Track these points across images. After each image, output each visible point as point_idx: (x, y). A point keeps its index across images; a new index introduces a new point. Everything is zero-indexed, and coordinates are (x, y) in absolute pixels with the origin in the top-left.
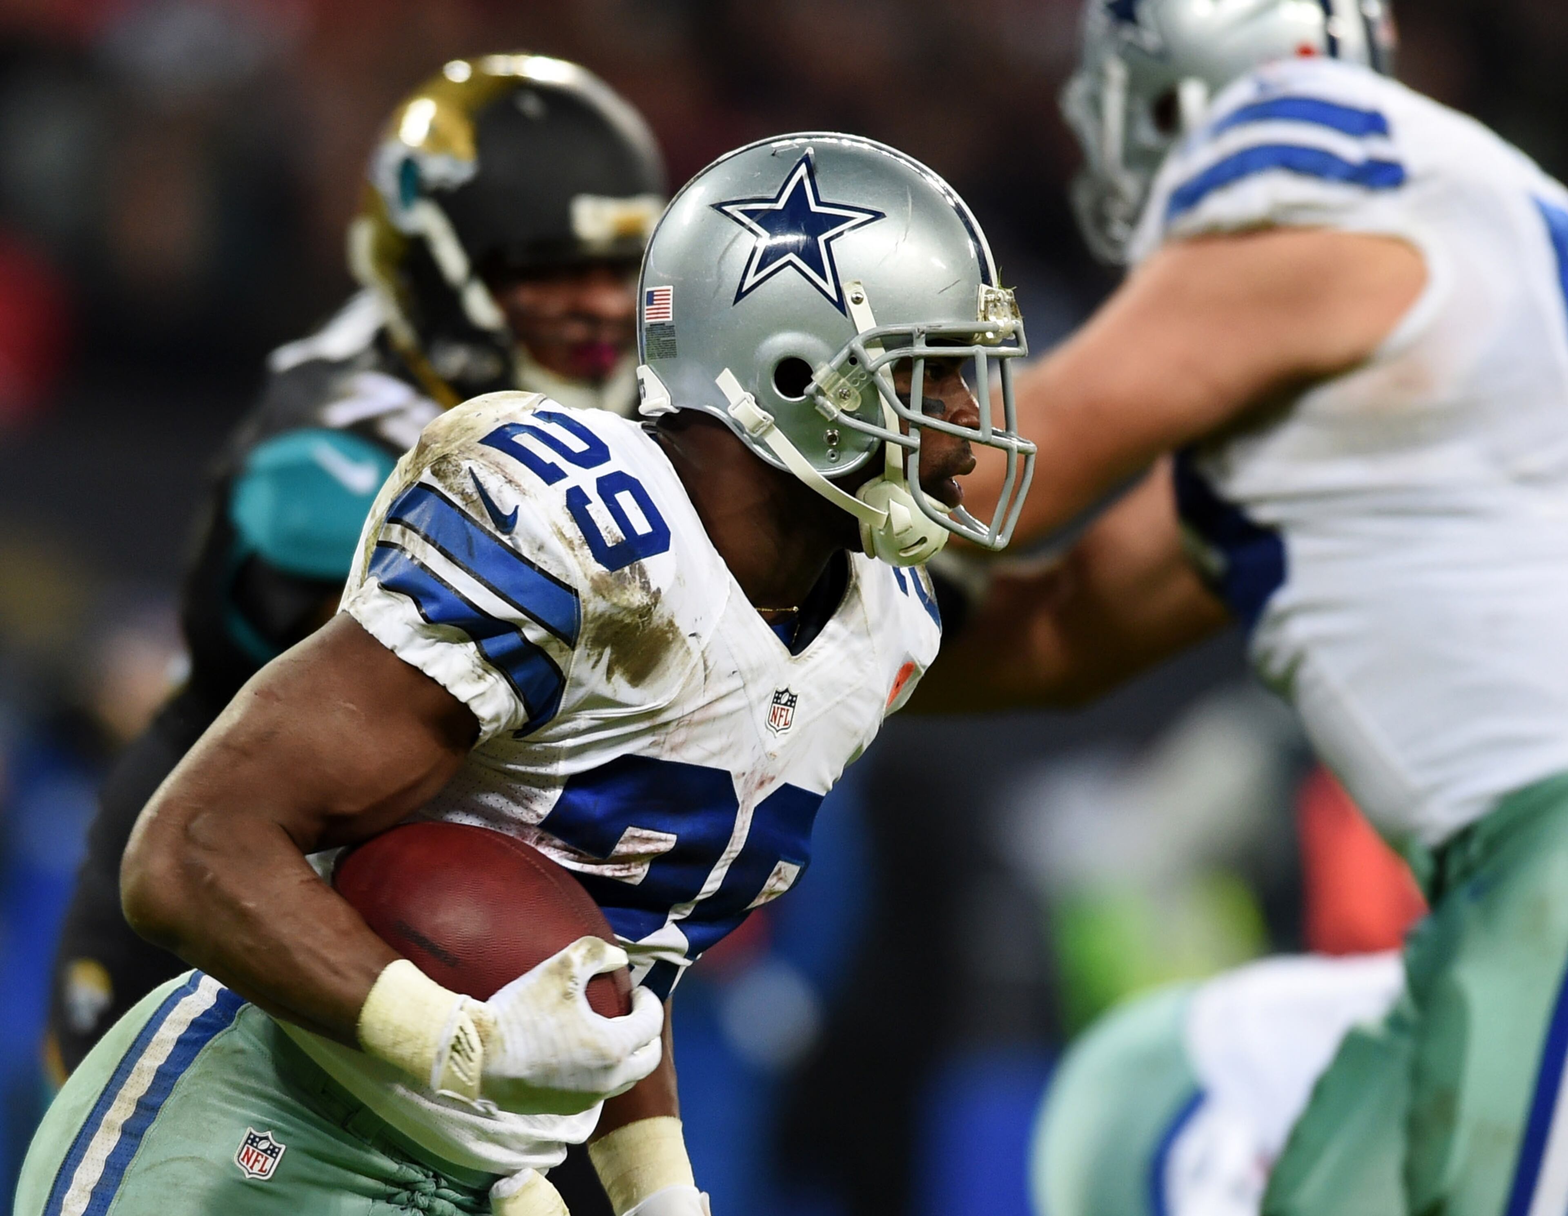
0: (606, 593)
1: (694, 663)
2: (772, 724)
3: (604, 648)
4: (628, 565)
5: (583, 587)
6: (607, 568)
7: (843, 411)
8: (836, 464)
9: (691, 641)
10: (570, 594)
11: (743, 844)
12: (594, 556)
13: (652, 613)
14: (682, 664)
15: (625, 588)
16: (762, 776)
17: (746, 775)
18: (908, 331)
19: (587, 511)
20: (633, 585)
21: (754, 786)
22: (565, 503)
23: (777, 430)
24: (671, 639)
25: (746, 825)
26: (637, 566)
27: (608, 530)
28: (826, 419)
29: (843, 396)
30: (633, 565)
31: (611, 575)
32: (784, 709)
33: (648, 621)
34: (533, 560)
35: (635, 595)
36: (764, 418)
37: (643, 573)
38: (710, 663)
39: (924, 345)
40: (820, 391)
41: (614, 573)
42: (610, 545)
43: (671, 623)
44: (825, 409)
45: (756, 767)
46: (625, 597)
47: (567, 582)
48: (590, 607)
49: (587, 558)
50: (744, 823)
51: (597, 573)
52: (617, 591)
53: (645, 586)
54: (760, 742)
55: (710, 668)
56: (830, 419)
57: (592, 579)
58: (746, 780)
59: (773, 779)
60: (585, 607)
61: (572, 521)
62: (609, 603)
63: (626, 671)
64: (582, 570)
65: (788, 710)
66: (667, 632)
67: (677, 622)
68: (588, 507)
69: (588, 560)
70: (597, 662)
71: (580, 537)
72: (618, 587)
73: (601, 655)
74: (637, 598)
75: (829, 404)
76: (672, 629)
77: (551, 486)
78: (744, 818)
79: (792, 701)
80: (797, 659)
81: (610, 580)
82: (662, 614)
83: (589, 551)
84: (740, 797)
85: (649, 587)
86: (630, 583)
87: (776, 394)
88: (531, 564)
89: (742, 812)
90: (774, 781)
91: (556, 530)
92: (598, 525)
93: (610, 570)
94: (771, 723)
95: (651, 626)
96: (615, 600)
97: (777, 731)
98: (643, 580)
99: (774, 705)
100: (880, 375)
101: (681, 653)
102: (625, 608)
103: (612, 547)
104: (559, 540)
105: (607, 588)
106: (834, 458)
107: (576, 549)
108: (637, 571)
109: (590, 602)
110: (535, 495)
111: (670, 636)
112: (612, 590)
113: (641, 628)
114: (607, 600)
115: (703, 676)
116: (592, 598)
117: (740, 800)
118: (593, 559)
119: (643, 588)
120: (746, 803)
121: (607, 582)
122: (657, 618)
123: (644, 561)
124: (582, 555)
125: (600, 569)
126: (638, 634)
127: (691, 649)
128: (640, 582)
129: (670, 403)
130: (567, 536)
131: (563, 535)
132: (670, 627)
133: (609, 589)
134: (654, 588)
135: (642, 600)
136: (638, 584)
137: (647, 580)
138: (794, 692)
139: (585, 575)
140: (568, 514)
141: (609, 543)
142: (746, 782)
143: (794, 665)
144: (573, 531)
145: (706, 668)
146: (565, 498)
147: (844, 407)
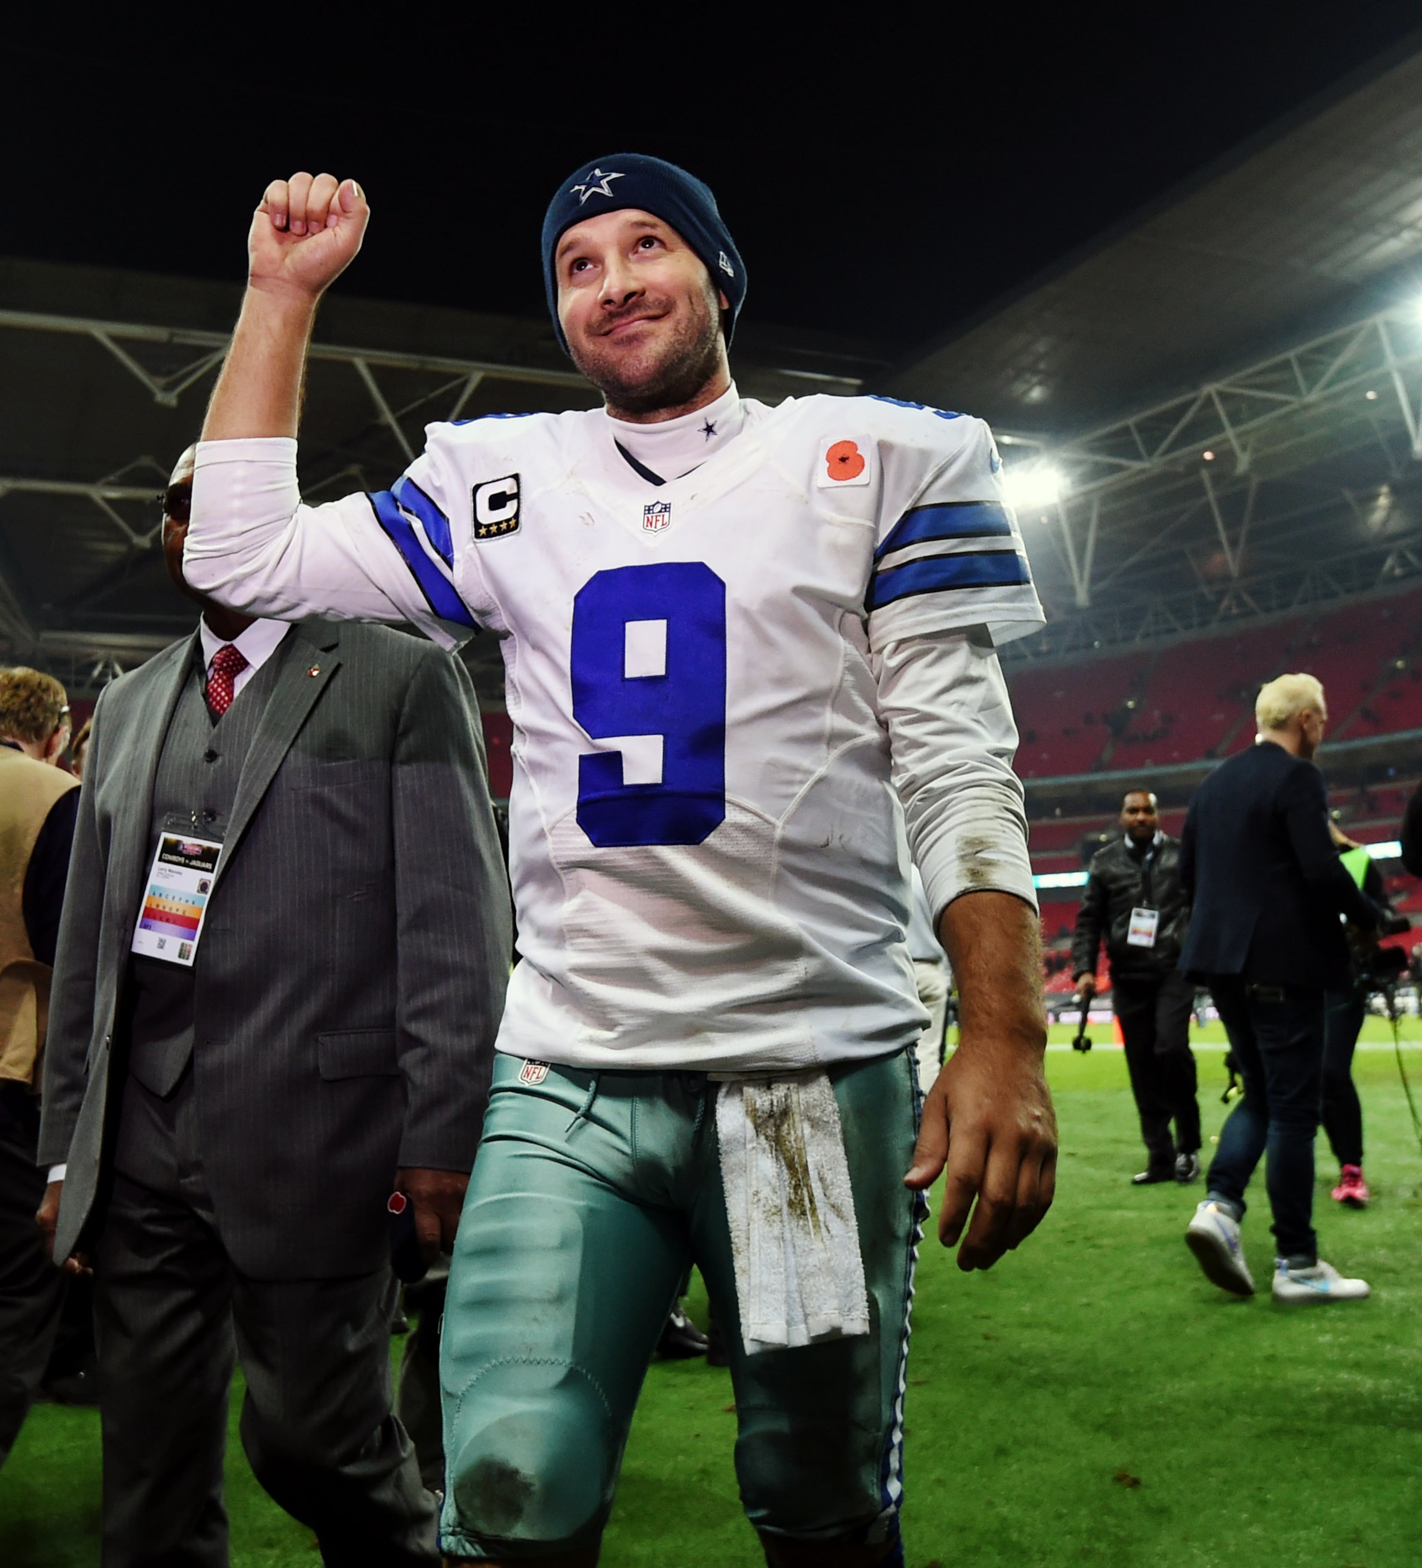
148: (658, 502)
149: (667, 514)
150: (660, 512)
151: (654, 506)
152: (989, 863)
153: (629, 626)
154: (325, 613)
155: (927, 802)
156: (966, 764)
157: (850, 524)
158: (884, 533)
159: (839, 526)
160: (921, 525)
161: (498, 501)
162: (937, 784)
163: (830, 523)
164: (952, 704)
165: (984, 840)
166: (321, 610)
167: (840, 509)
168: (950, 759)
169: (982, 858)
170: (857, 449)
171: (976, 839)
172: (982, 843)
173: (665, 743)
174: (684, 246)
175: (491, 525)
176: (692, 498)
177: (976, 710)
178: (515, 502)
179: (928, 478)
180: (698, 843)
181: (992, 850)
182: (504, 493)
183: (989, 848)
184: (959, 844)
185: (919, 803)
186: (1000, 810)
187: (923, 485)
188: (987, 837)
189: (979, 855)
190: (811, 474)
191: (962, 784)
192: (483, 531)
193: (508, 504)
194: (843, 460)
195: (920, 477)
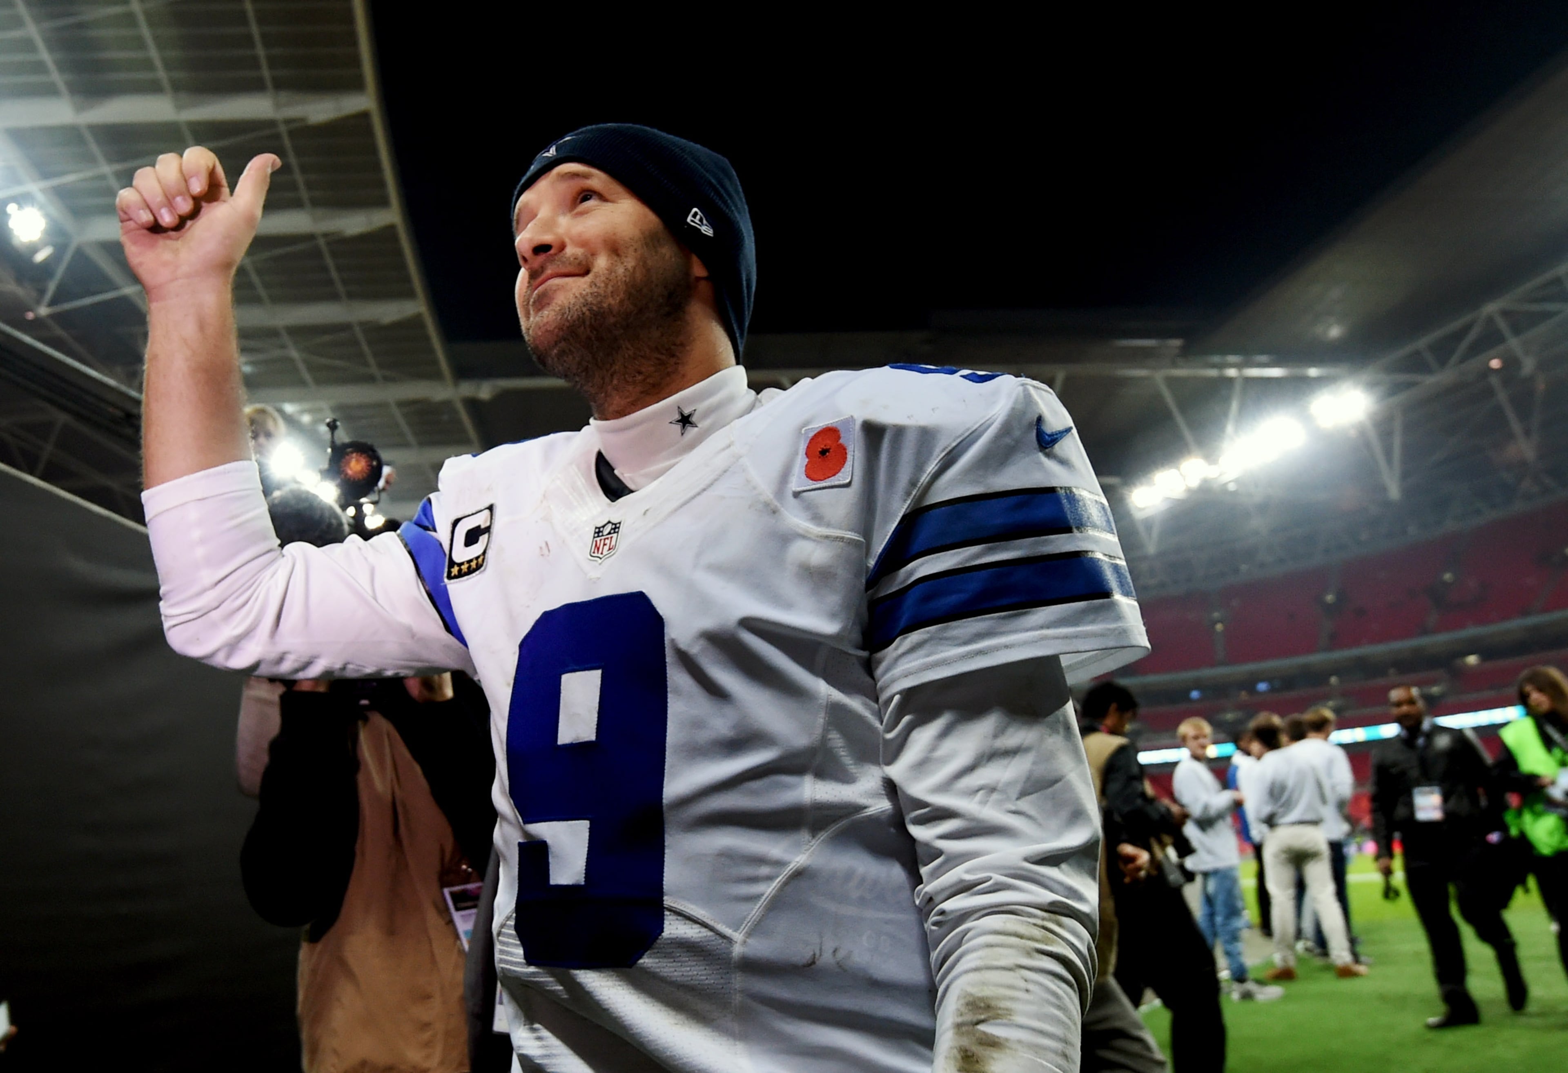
148: (609, 522)
149: (615, 535)
150: (610, 533)
151: (603, 527)
152: (993, 1043)
153: (566, 678)
154: (344, 668)
155: (945, 928)
156: (990, 878)
157: (827, 537)
158: (879, 546)
159: (814, 541)
160: (925, 534)
161: (472, 537)
162: (953, 905)
163: (804, 537)
164: (978, 791)
165: (993, 1003)
166: (338, 666)
167: (817, 518)
168: (968, 872)
169: (984, 1033)
170: (839, 437)
171: (982, 999)
172: (988, 1007)
173: (592, 831)
174: (627, 195)
175: (462, 564)
176: (645, 514)
177: (1015, 796)
178: (486, 536)
179: (931, 467)
180: (630, 966)
181: (999, 1021)
182: (479, 527)
183: (997, 1017)
184: (962, 1001)
185: (934, 928)
186: (1028, 953)
187: (924, 478)
188: (998, 998)
189: (982, 1027)
190: (785, 477)
191: (984, 908)
192: (455, 570)
193: (481, 538)
194: (824, 452)
195: (919, 467)
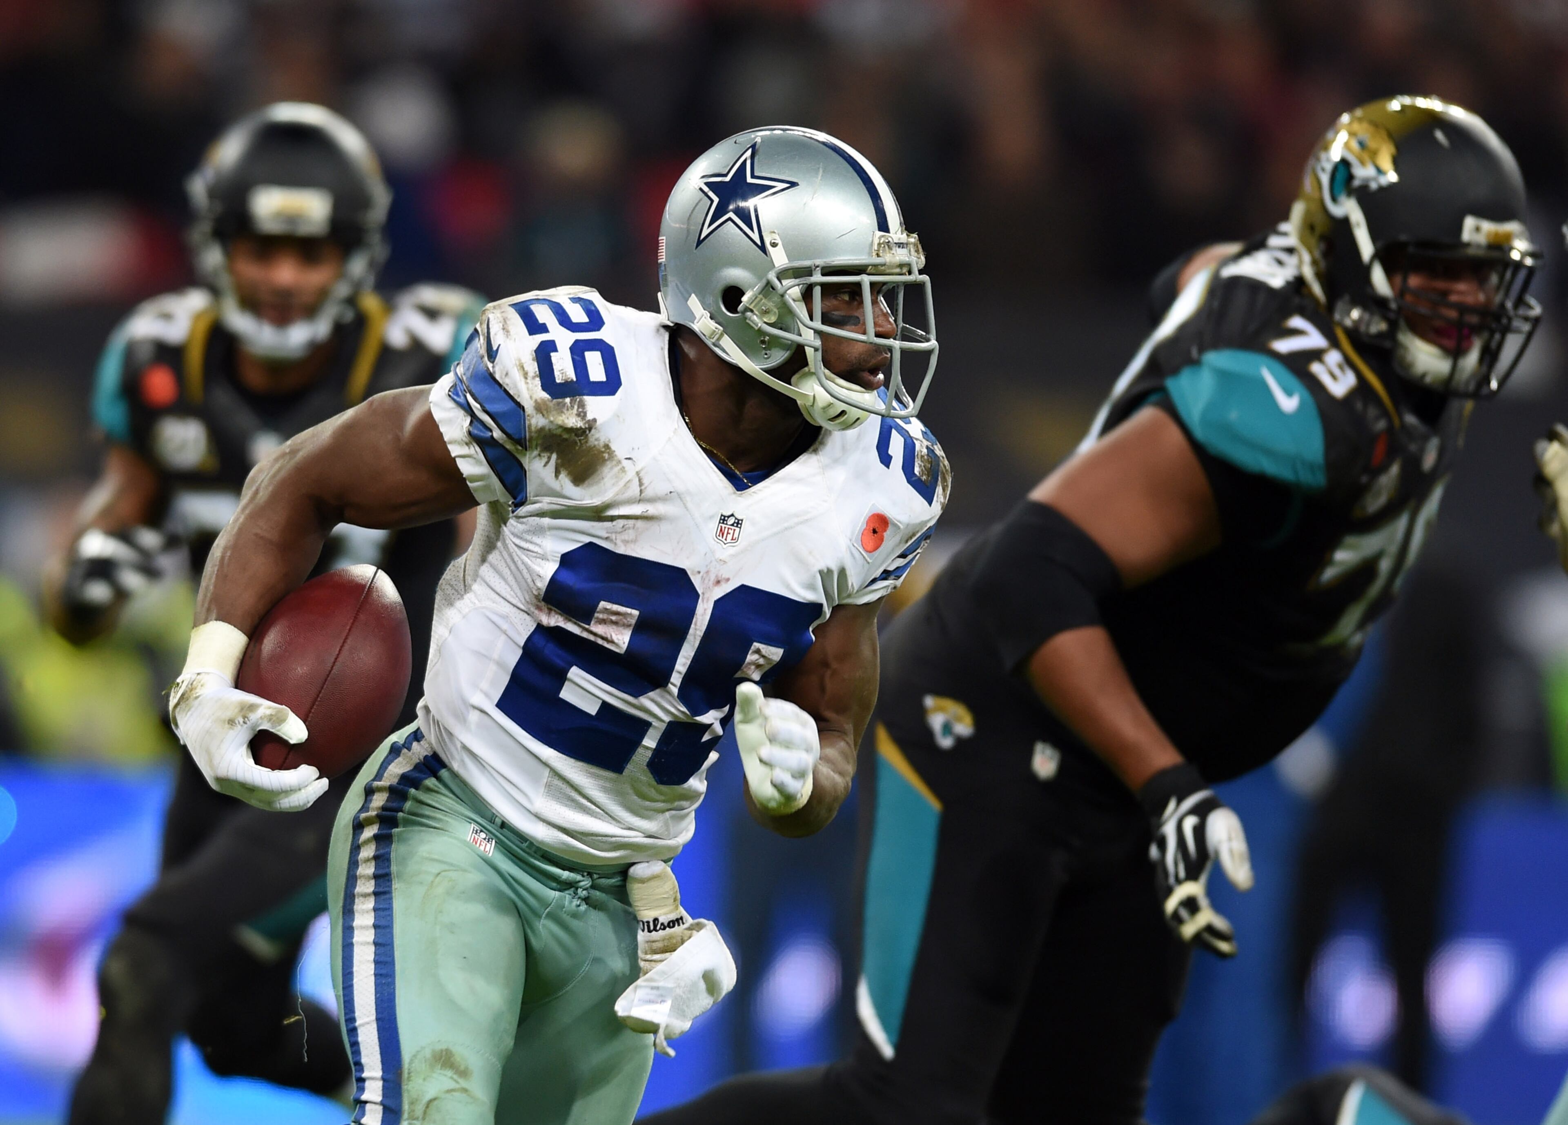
0: (545, 413)
1: (628, 480)
2: (720, 538)
3: (552, 453)
4: (570, 397)
5: (529, 406)
6: (550, 395)
7: (765, 323)
8: (768, 360)
9: (625, 463)
10: (519, 409)
11: (706, 626)
12: (542, 386)
13: (587, 435)
14: (616, 477)
15: (562, 412)
16: (717, 576)
17: (701, 574)
18: (808, 266)
19: (550, 357)
20: (570, 411)
21: (711, 583)
22: (535, 349)
23: (725, 335)
24: (606, 458)
25: (707, 612)
26: (578, 400)
27: (562, 372)
28: (755, 329)
29: (766, 312)
30: (575, 398)
31: (552, 401)
32: (731, 529)
33: (585, 441)
34: (501, 382)
35: (570, 418)
36: (716, 328)
37: (582, 405)
38: (646, 482)
39: (820, 275)
40: (747, 309)
41: (555, 400)
42: (558, 381)
43: (607, 446)
44: (752, 322)
45: (710, 568)
46: (561, 418)
47: (518, 400)
48: (533, 421)
49: (536, 386)
50: (705, 610)
51: (541, 398)
52: (554, 413)
53: (582, 415)
54: (711, 550)
55: (646, 485)
56: (756, 328)
57: (536, 401)
58: (702, 577)
59: (728, 580)
60: (529, 420)
61: (533, 360)
62: (547, 421)
63: (570, 474)
64: (529, 394)
65: (734, 530)
66: (603, 452)
67: (613, 447)
68: (552, 354)
69: (536, 388)
70: (547, 463)
71: (536, 372)
72: (556, 410)
73: (549, 458)
74: (572, 421)
75: (755, 317)
76: (608, 451)
77: (531, 336)
78: (705, 606)
79: (738, 523)
80: (742, 494)
81: (551, 404)
82: (598, 438)
83: (540, 382)
84: (700, 589)
85: (585, 414)
86: (568, 410)
87: (723, 312)
88: (500, 385)
89: (703, 601)
90: (729, 582)
91: (518, 364)
92: (554, 367)
93: (552, 397)
94: (718, 537)
95: (588, 445)
96: (552, 419)
97: (725, 544)
98: (580, 410)
99: (720, 525)
100: (787, 296)
101: (616, 469)
102: (561, 427)
103: (560, 383)
104: (518, 371)
105: (547, 410)
106: (766, 356)
107: (529, 378)
108: (577, 403)
109: (533, 417)
110: (515, 339)
111: (606, 455)
112: (550, 412)
113: (579, 444)
114: (546, 418)
115: (639, 490)
116: (535, 415)
117: (700, 592)
118: (540, 388)
119: (578, 415)
120: (706, 596)
121: (547, 405)
122: (594, 439)
123: (586, 398)
124: (532, 384)
125: (545, 396)
126: (577, 448)
127: (626, 469)
128: (577, 410)
129: (667, 319)
130: (526, 369)
131: (522, 367)
132: (606, 450)
133: (548, 410)
134: (590, 417)
135: (576, 424)
136: (575, 411)
137: (585, 411)
138: (739, 517)
139: (531, 397)
140: (533, 355)
141: (559, 379)
142: (703, 579)
143: (740, 498)
144: (533, 368)
145: (641, 484)
146: (537, 345)
147: (765, 320)
